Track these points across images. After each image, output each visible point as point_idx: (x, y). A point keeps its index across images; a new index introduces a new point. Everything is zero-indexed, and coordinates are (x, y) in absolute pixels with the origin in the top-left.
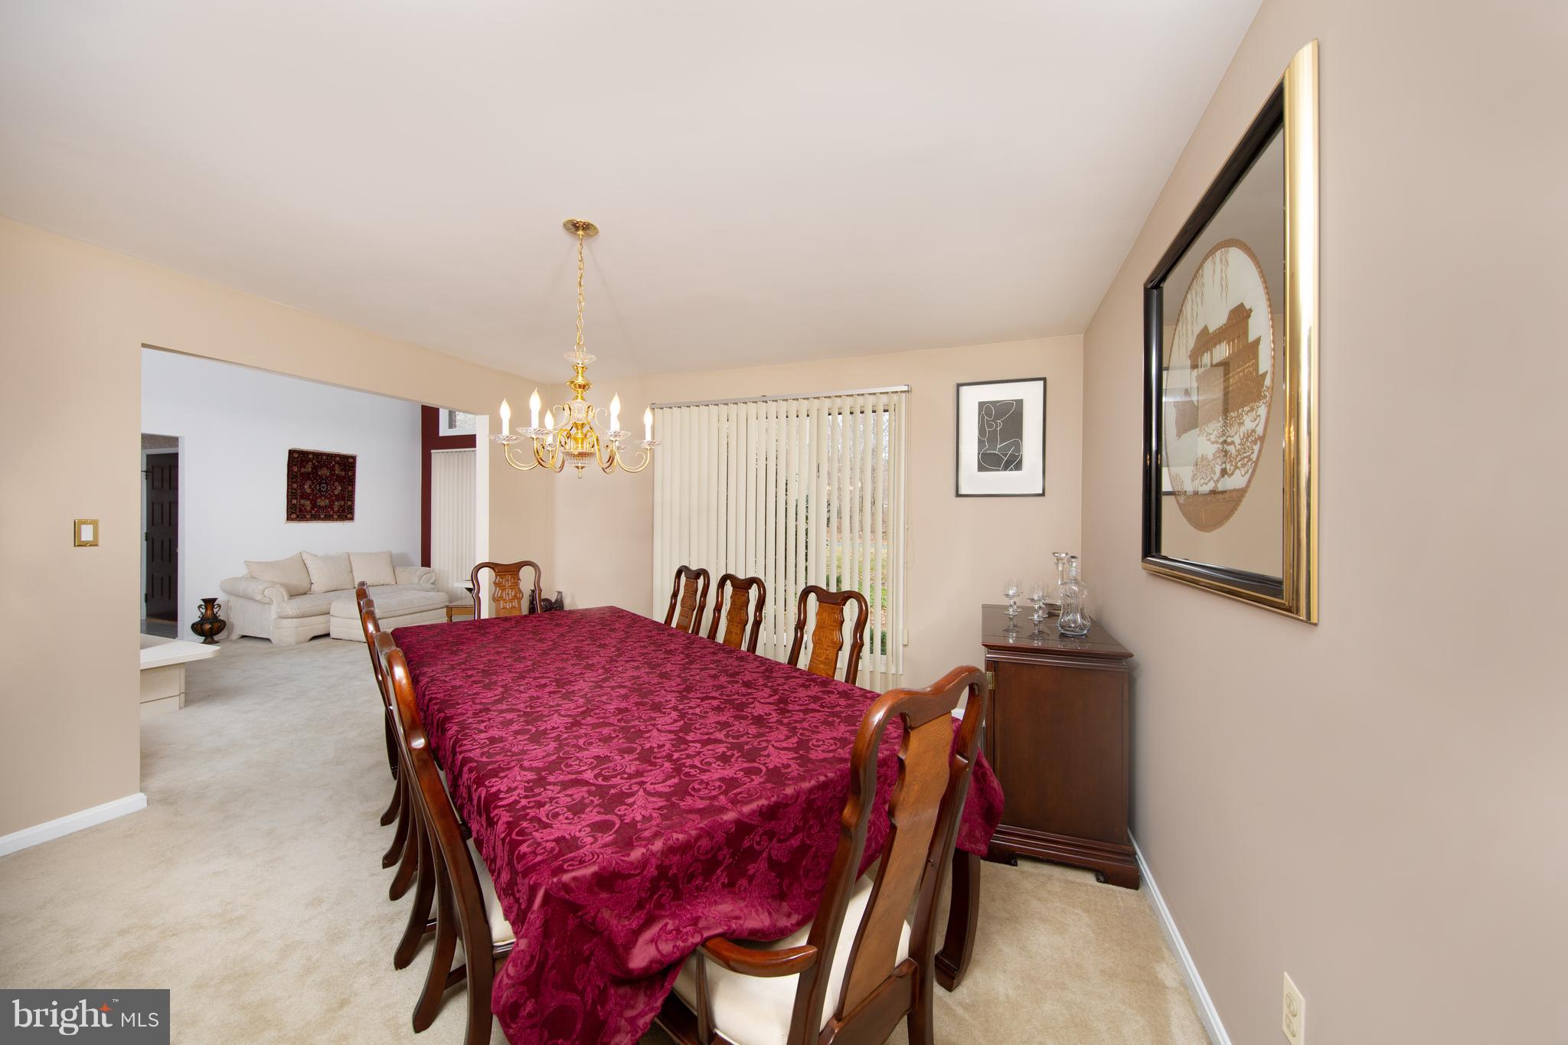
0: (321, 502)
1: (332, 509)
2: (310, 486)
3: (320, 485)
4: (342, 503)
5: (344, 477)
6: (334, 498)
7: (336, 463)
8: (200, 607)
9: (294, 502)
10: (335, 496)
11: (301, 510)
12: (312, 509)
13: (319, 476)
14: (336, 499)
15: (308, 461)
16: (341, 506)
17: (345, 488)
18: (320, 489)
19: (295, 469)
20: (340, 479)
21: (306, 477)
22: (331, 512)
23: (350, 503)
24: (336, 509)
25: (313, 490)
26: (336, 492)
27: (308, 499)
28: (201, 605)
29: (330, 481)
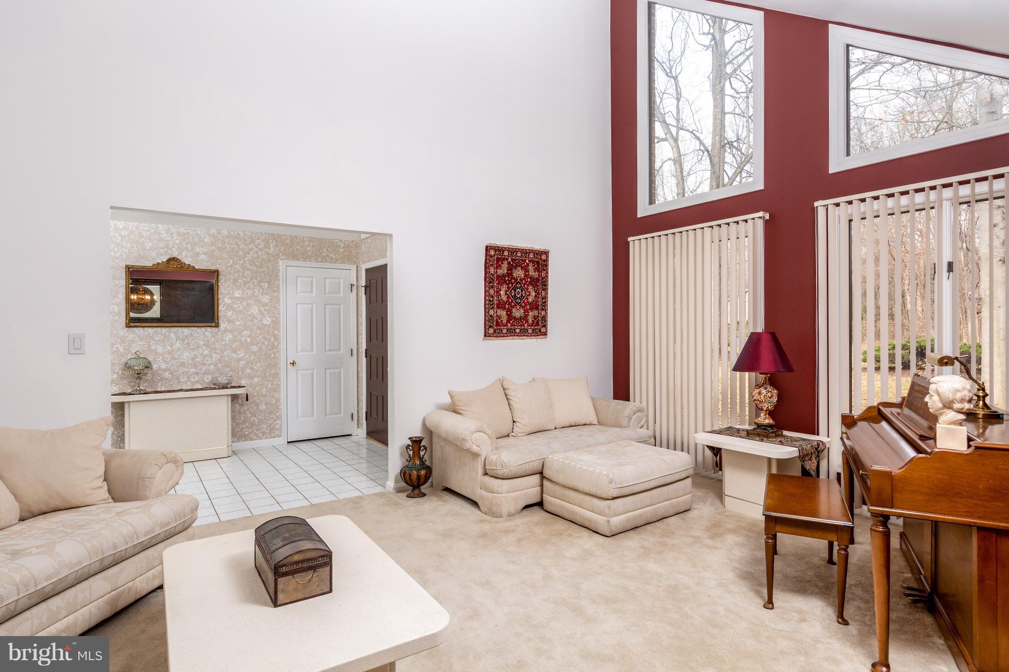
0: (518, 313)
1: (527, 322)
2: (506, 291)
3: (515, 291)
4: (536, 313)
5: (538, 280)
6: (528, 307)
7: (529, 261)
8: (408, 447)
9: (492, 312)
10: (530, 304)
11: (498, 324)
12: (508, 321)
13: (514, 278)
14: (530, 309)
15: (504, 259)
16: (535, 317)
17: (538, 294)
18: (515, 295)
19: (492, 270)
20: (534, 282)
21: (501, 279)
22: (526, 325)
23: (543, 313)
24: (530, 321)
25: (508, 298)
26: (530, 300)
27: (504, 308)
28: (409, 445)
29: (524, 284)
